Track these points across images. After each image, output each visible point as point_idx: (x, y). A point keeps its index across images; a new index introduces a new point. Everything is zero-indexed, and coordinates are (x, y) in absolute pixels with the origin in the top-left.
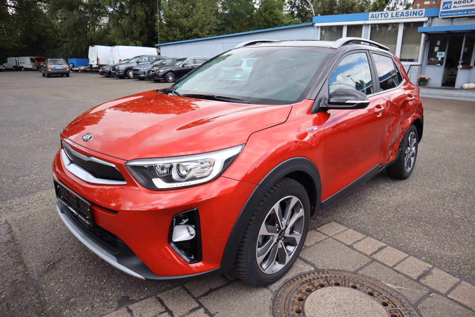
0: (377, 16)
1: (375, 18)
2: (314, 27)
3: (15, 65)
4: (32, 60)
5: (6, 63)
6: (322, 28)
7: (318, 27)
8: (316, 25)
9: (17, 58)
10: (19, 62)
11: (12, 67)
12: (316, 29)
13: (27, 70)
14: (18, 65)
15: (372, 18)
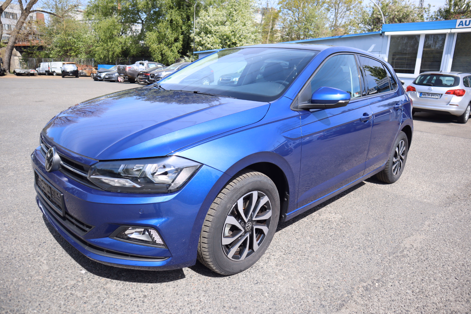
0: (467, 23)
1: (464, 26)
2: (383, 36)
3: (47, 70)
5: (39, 68)
6: (392, 37)
7: (388, 36)
8: (386, 33)
9: (50, 63)
10: (52, 67)
11: (44, 72)
12: (385, 38)
13: (58, 74)
14: (50, 70)
15: (461, 26)
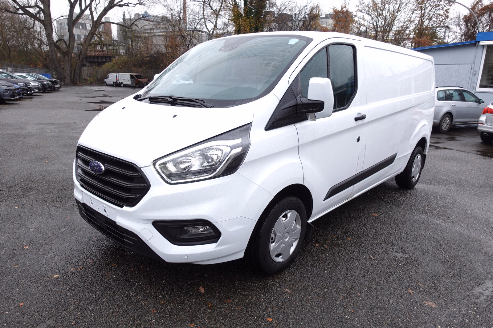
2: (477, 46)
3: (115, 81)
4: (131, 77)
5: (107, 79)
6: (489, 46)
7: (483, 46)
8: (482, 43)
9: (118, 74)
10: (120, 78)
11: (112, 83)
12: (479, 50)
13: (126, 86)
14: (118, 81)
